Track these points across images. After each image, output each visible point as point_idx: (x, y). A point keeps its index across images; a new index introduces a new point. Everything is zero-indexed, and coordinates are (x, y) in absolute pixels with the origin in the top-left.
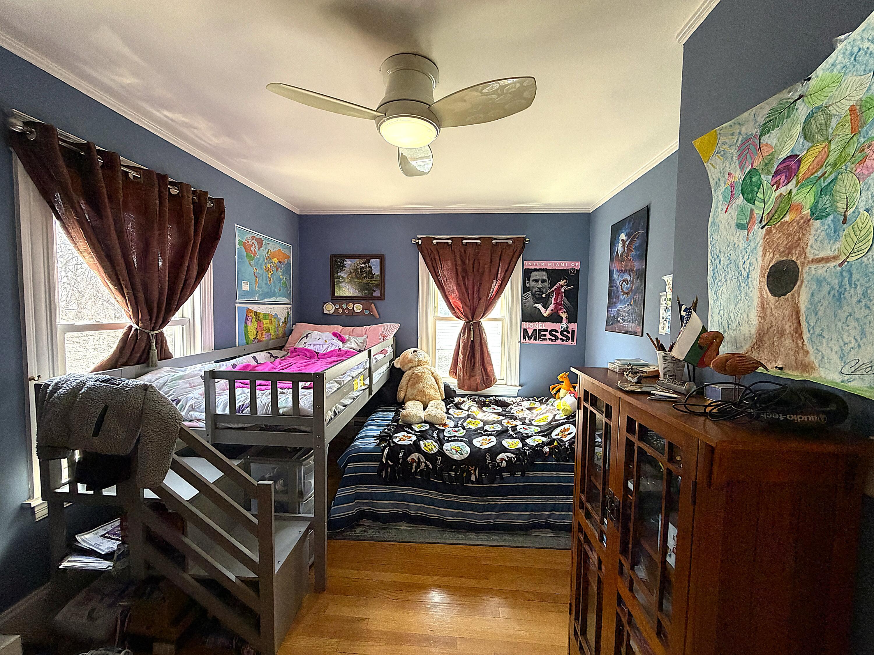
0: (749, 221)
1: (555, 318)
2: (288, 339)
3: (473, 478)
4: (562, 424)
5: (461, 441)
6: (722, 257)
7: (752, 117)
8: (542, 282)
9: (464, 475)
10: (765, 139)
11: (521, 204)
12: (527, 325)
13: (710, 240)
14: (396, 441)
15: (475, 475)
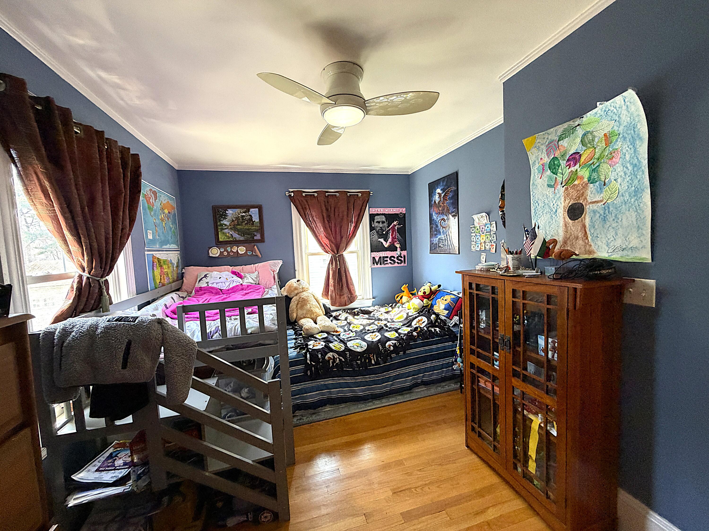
0: (555, 183)
1: (392, 248)
2: (183, 281)
3: (373, 362)
4: (416, 317)
5: (357, 339)
6: (539, 202)
7: (554, 132)
8: (382, 223)
9: (367, 361)
10: (561, 143)
11: (364, 167)
12: (375, 254)
13: (531, 193)
14: (311, 348)
15: (374, 360)
